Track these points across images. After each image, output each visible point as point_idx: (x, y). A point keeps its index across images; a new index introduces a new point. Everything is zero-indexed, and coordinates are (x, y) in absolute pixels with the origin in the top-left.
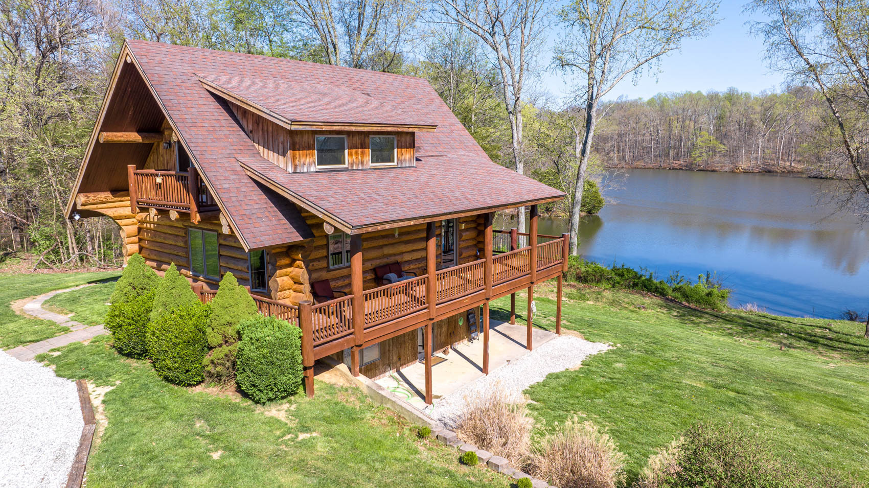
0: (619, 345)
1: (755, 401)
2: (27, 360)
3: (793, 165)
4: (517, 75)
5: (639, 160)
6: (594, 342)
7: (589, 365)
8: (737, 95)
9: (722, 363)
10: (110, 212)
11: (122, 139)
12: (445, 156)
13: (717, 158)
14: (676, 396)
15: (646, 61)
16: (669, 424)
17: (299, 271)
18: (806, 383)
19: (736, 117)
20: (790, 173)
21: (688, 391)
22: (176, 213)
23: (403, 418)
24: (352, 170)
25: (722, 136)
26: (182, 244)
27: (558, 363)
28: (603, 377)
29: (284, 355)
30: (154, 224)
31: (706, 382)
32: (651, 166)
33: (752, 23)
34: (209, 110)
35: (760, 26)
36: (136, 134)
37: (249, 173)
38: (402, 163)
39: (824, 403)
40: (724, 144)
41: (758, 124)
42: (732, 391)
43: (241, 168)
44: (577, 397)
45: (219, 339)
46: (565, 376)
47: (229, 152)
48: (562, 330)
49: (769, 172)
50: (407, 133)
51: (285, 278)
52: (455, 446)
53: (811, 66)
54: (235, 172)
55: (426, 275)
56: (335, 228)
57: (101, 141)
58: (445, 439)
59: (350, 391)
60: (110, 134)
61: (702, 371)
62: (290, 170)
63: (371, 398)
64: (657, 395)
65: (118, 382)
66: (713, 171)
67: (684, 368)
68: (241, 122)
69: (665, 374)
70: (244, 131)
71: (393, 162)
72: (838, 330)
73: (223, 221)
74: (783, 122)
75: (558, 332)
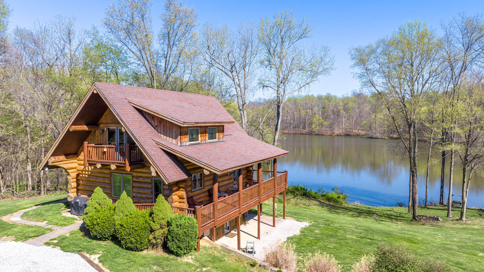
0: (313, 223)
1: (379, 242)
2: (40, 245)
3: (359, 132)
4: (243, 92)
5: (285, 129)
6: (301, 222)
7: (304, 232)
8: (331, 97)
9: (360, 228)
10: (65, 166)
11: (81, 129)
12: (232, 135)
13: (323, 128)
14: (347, 243)
15: (304, 86)
16: (348, 255)
17: (182, 193)
18: (396, 234)
19: (332, 108)
20: (358, 136)
21: (350, 240)
22: (115, 166)
23: (241, 259)
24: (201, 144)
25: (326, 118)
26: (108, 182)
27: (290, 232)
28: (312, 237)
29: (193, 231)
30: (88, 172)
31: (357, 236)
32: (291, 133)
33: (354, 73)
34: (136, 116)
35: (357, 75)
36: (85, 126)
37: (160, 147)
38: (219, 140)
39: (405, 241)
40: (327, 122)
41: (342, 111)
42: (368, 239)
43: (156, 144)
44: (305, 247)
45: (159, 227)
46: (295, 238)
47: (149, 136)
48: (286, 217)
49: (348, 135)
50: (221, 126)
51: (176, 196)
52: (269, 269)
53: (379, 93)
54: (154, 146)
55: (239, 192)
56: (210, 171)
57: (71, 130)
58: (264, 266)
59: (213, 249)
60: (75, 126)
61: (353, 231)
62: (179, 144)
63: (223, 251)
64: (339, 243)
65: (101, 252)
66: (322, 135)
67: (345, 231)
68: (150, 121)
69: (338, 234)
70: (152, 126)
71: (216, 139)
72: (397, 211)
73: (152, 169)
74: (353, 110)
75: (284, 218)
